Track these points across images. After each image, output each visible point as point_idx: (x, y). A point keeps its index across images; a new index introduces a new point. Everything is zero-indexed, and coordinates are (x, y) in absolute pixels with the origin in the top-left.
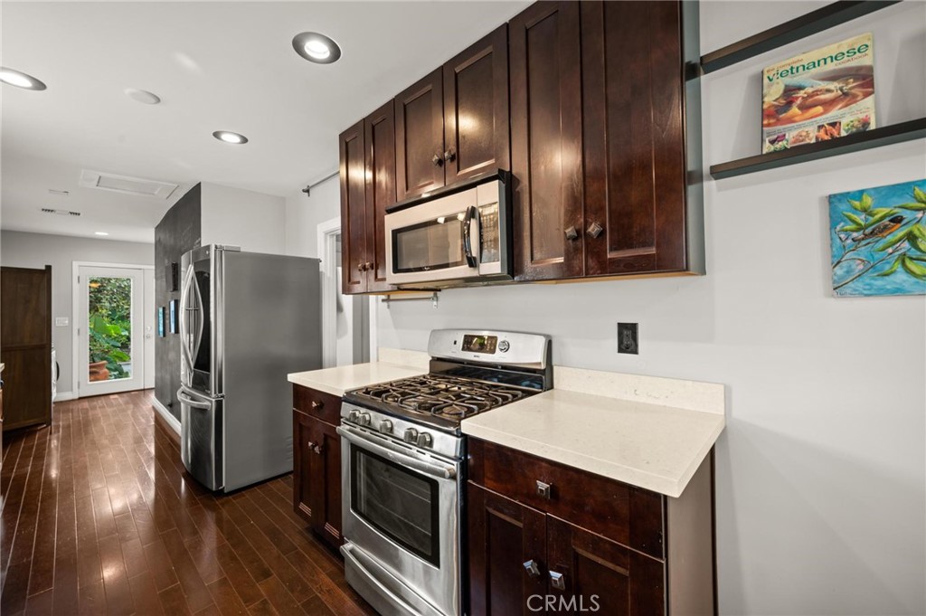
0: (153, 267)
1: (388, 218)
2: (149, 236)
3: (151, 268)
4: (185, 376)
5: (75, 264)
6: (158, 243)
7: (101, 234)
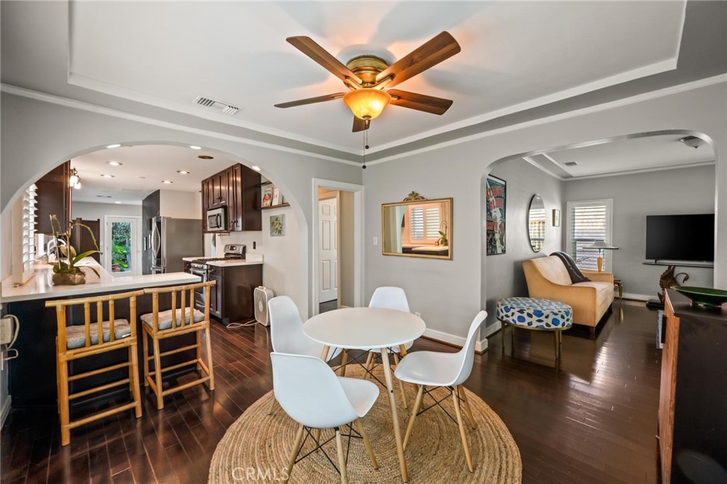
0: (141, 217)
1: (208, 212)
2: (140, 203)
3: (140, 218)
4: (154, 262)
5: (106, 216)
6: (144, 207)
7: (117, 202)
